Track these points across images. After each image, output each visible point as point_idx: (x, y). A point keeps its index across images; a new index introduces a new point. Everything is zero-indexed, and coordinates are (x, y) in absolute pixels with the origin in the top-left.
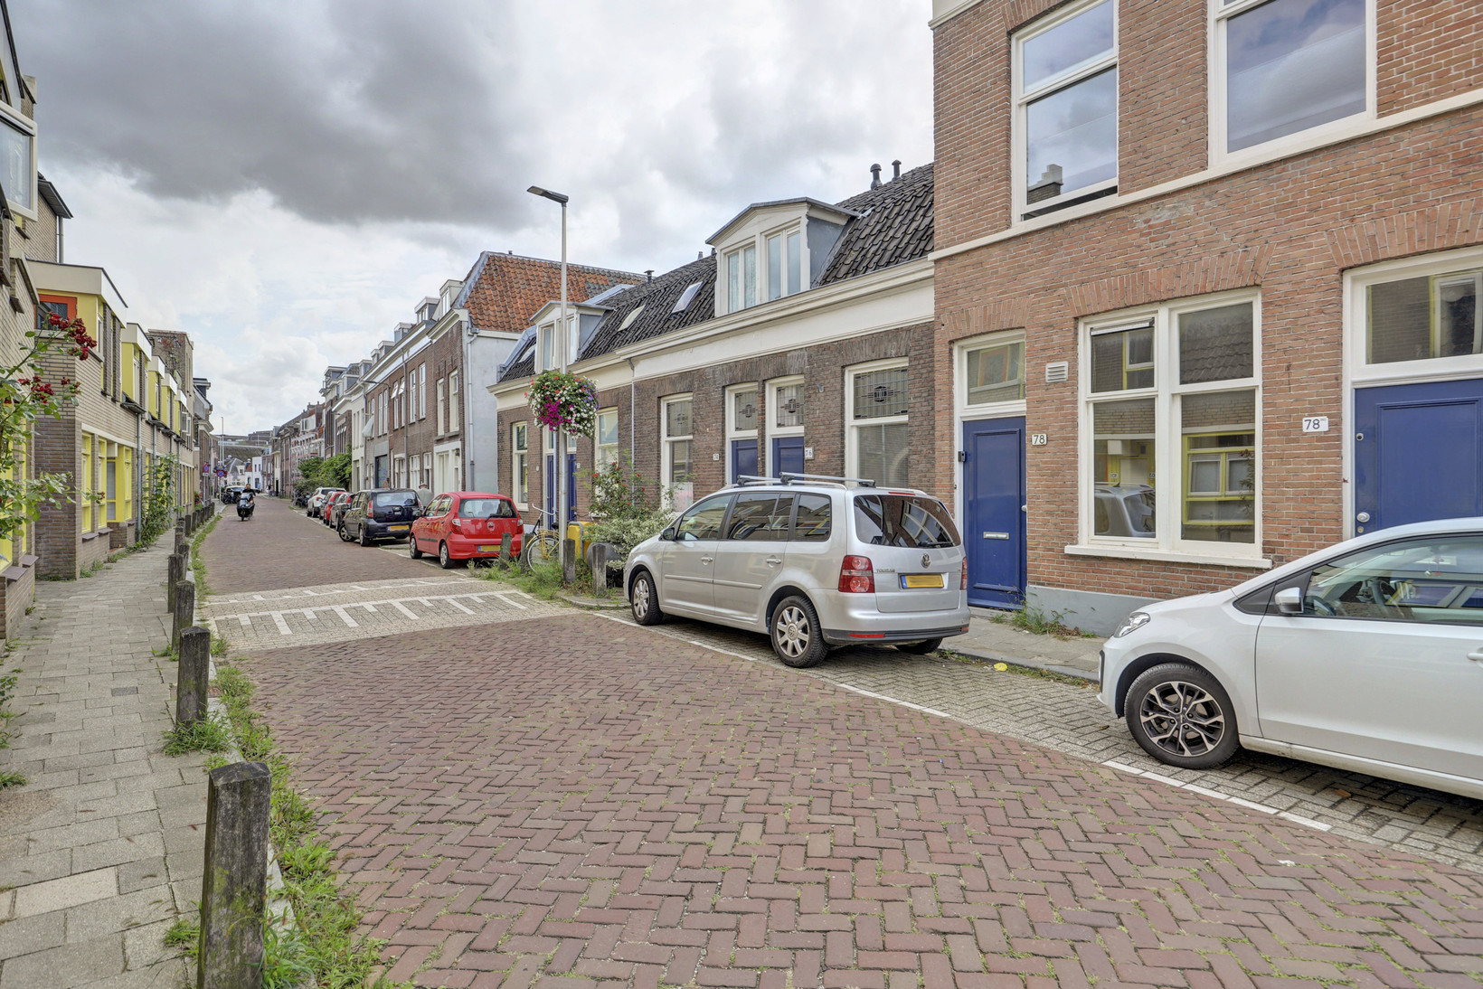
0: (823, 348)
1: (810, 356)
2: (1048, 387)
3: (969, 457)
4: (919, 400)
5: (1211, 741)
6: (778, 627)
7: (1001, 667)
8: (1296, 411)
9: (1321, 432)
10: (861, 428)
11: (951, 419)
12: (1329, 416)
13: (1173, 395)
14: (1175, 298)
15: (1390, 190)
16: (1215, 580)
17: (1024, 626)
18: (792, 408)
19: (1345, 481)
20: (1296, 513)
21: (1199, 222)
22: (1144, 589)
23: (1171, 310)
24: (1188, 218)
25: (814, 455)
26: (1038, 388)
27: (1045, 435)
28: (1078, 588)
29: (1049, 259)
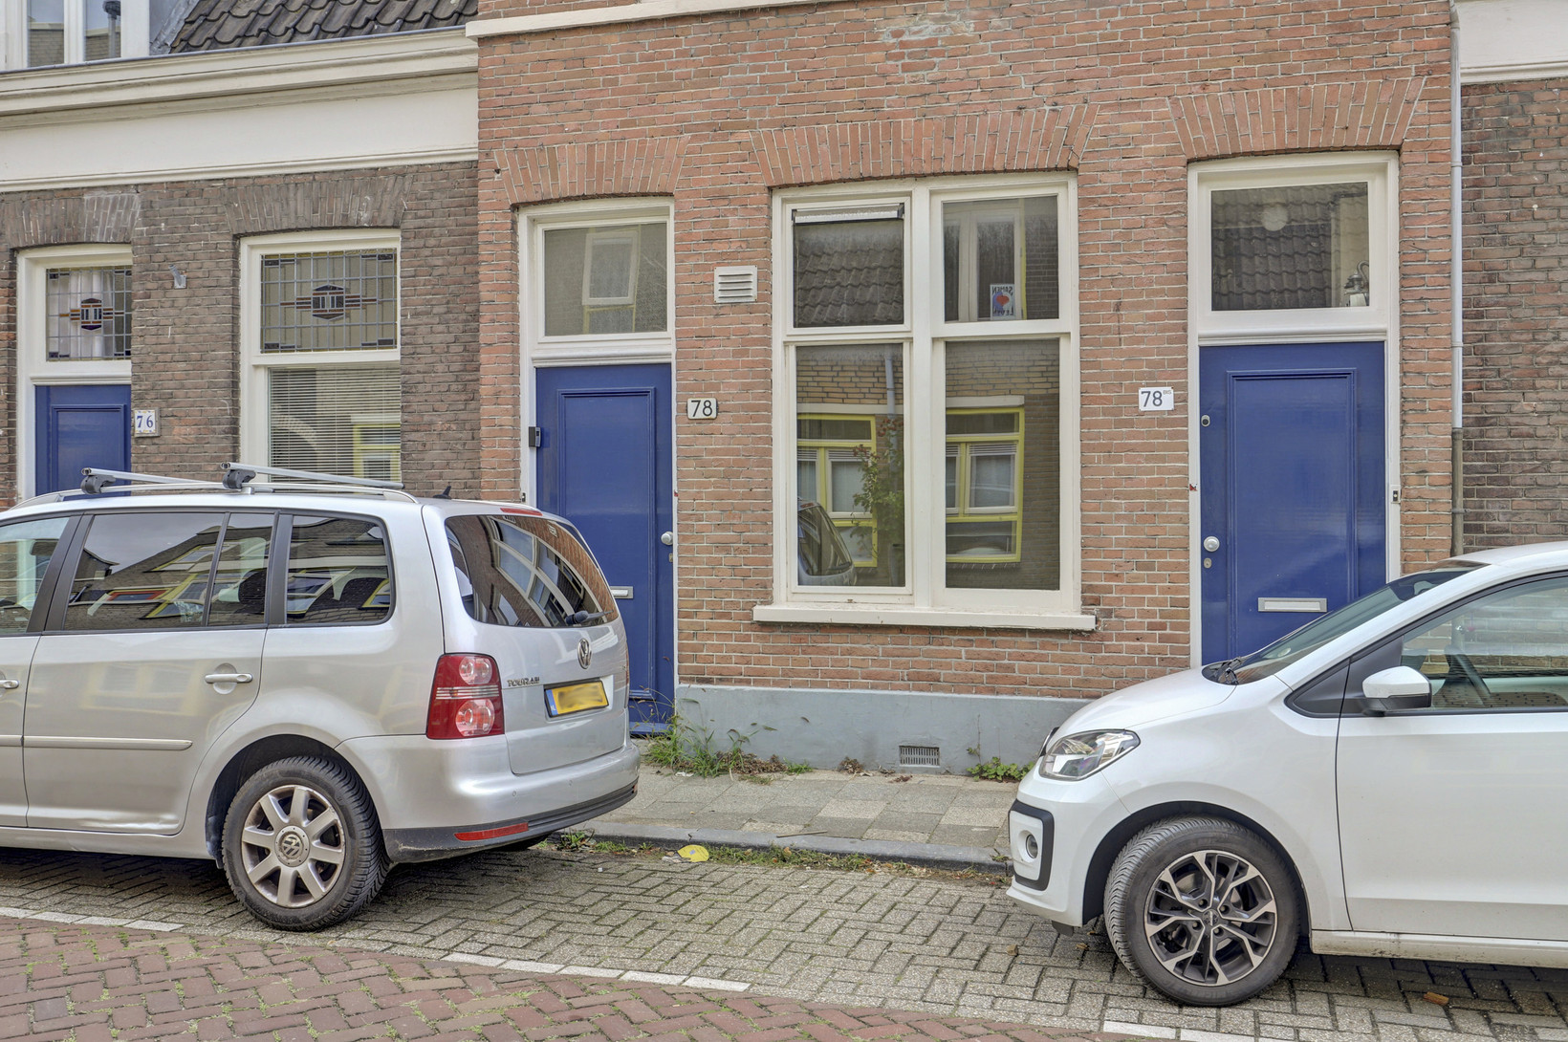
0: (182, 190)
1: (148, 206)
2: (718, 311)
3: (546, 439)
4: (425, 319)
5: (1256, 947)
6: (246, 839)
7: (697, 854)
8: (1129, 376)
9: (1163, 412)
10: (278, 374)
11: (516, 360)
12: (1175, 387)
13: (934, 340)
14: (944, 174)
15: (1253, 51)
16: (1009, 654)
17: (679, 765)
18: (89, 317)
19: (1192, 488)
20: (1130, 539)
21: (983, 50)
22: (894, 677)
23: (932, 193)
24: (963, 40)
25: (161, 427)
26: (700, 311)
27: (713, 401)
28: (776, 684)
29: (721, 73)
